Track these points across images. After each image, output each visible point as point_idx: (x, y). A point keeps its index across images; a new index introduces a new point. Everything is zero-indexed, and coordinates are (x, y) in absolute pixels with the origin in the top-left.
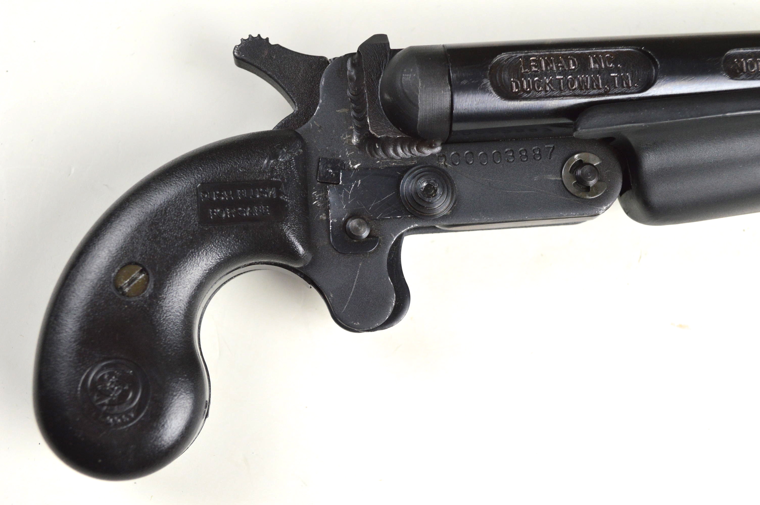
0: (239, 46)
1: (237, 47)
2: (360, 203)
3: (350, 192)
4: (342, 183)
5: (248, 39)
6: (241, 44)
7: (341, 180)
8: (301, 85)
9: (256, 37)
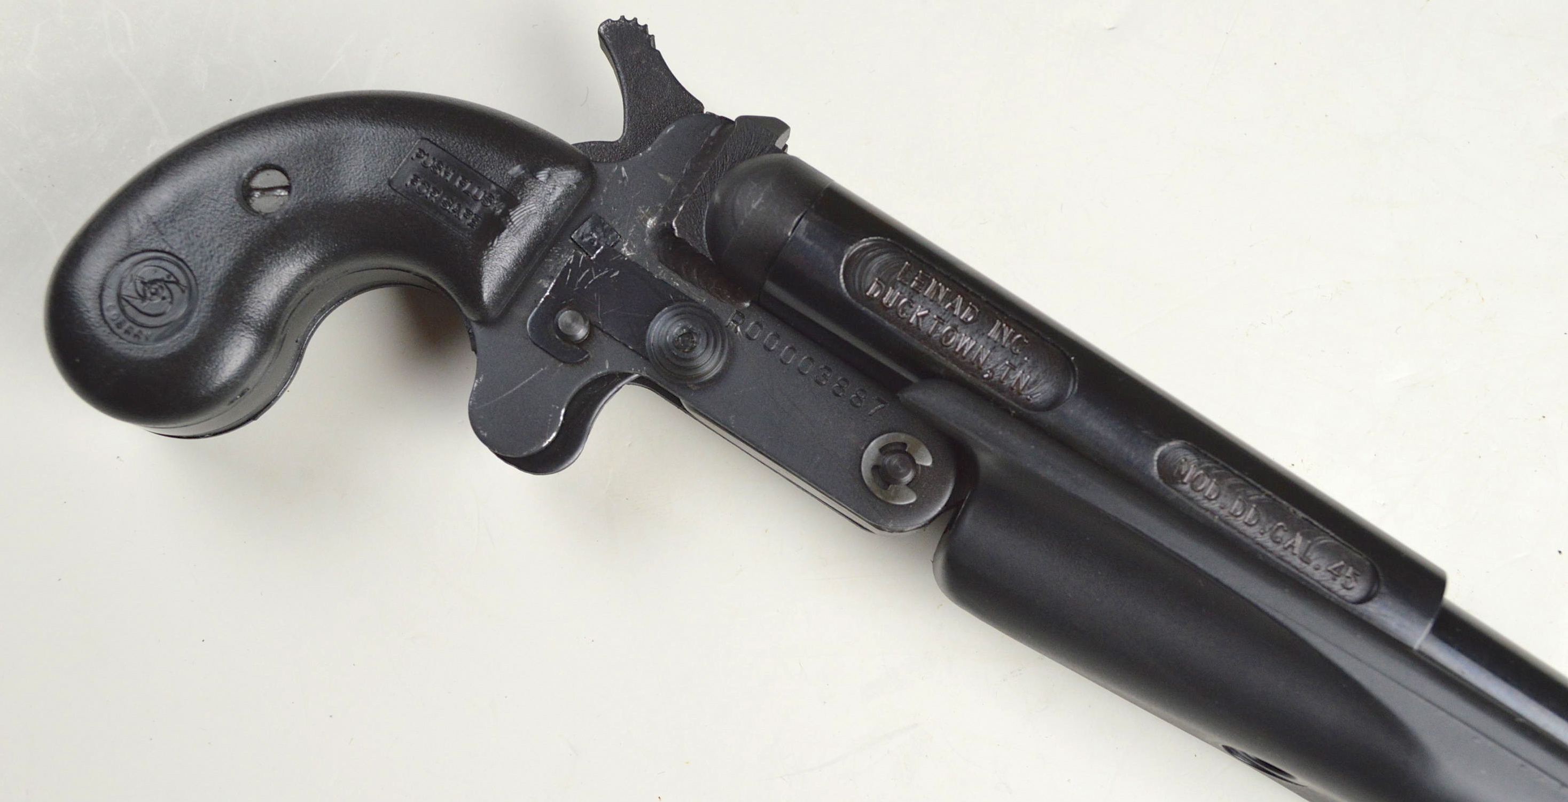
0: (612, 21)
1: (610, 22)
2: (597, 298)
3: (596, 276)
4: (594, 259)
5: (629, 22)
6: (617, 21)
7: (597, 255)
8: (647, 117)
9: (640, 26)
